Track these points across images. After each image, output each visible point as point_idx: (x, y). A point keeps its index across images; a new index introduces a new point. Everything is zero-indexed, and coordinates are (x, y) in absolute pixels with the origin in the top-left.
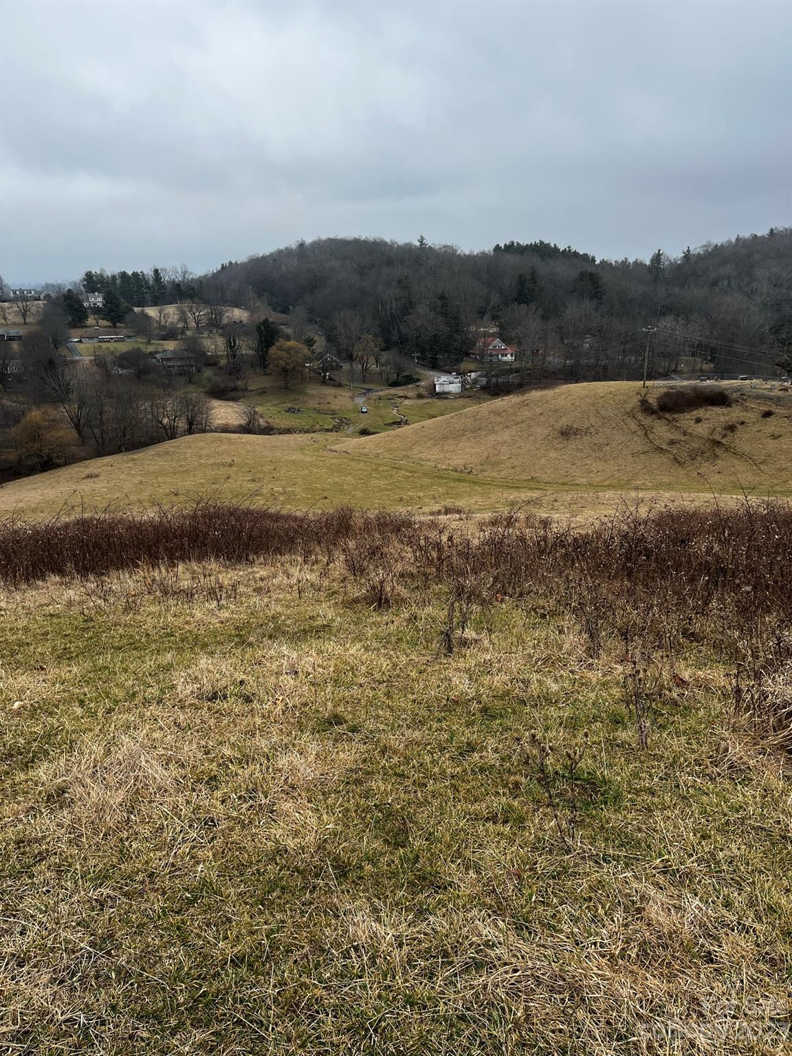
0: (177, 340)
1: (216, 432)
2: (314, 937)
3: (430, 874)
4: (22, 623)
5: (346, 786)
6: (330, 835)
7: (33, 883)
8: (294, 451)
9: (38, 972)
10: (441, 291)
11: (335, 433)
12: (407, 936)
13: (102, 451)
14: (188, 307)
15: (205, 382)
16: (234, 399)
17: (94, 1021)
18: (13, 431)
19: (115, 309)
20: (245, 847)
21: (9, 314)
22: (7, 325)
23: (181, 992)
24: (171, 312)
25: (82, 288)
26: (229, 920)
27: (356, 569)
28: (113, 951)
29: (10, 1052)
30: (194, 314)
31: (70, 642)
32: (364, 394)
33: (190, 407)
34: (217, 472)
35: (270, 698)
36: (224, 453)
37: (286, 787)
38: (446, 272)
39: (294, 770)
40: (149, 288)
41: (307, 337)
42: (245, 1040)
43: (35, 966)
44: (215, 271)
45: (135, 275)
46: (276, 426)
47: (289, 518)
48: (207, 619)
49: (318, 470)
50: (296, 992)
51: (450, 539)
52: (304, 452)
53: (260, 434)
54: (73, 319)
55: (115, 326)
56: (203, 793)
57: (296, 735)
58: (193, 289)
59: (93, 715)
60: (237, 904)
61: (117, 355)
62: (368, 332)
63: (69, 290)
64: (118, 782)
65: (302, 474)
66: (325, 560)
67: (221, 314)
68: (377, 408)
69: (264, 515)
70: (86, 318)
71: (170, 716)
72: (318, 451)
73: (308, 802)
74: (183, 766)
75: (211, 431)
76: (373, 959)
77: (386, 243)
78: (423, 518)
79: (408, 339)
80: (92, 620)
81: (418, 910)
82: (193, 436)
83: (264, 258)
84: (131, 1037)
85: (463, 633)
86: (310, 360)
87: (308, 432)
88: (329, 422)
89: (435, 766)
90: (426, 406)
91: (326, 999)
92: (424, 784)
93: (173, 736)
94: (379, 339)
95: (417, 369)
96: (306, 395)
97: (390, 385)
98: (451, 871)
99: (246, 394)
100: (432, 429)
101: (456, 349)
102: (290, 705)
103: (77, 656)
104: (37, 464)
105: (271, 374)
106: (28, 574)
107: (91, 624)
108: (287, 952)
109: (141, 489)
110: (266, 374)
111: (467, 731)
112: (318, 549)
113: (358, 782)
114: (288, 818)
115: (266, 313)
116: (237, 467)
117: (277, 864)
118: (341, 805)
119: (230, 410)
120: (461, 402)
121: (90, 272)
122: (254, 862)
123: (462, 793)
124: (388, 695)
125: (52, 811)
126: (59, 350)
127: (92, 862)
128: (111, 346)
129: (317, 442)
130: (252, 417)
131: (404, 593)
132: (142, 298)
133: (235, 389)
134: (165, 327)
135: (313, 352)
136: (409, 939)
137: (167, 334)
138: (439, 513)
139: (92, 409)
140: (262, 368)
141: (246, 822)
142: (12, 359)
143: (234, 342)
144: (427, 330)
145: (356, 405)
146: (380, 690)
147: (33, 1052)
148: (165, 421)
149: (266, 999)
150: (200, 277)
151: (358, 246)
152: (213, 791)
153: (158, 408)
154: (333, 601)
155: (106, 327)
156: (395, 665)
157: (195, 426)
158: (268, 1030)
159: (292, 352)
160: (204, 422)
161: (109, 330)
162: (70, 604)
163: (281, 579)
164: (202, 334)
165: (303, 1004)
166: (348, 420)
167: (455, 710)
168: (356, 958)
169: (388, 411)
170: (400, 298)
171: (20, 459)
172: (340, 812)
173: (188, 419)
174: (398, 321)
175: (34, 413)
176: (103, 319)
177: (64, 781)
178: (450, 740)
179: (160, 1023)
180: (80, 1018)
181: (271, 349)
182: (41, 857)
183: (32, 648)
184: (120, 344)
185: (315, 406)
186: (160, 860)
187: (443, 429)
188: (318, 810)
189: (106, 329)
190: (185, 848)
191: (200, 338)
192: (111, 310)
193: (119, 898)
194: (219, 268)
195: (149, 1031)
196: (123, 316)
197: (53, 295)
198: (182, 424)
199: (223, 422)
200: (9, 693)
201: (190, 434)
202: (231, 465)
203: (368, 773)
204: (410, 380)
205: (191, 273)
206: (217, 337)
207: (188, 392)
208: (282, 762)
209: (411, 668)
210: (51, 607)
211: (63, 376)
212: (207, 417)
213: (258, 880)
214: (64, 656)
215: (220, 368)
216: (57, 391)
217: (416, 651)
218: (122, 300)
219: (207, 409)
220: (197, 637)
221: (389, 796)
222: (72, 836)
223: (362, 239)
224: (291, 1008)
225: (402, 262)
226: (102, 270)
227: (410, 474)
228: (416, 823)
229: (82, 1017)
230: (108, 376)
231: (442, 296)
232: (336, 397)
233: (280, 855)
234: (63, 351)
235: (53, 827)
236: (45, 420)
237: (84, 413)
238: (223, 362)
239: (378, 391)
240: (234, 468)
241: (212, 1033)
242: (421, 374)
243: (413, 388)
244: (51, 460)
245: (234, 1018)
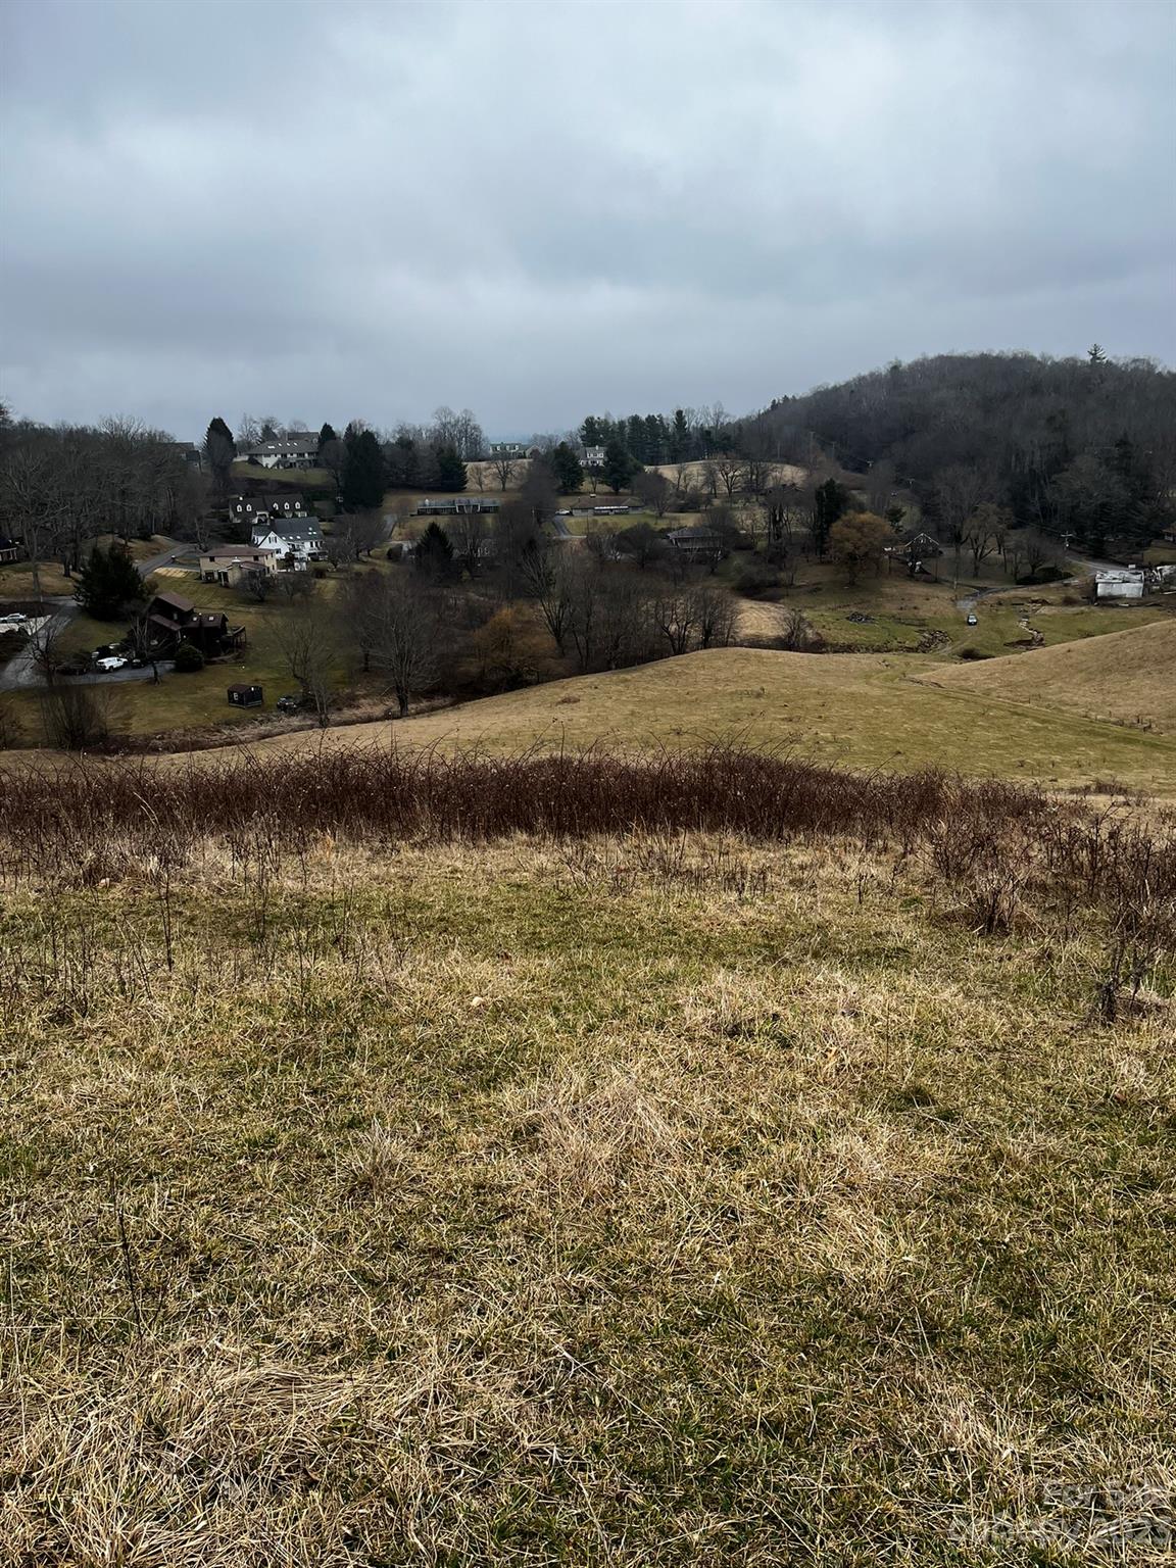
0: (699, 512)
1: (741, 646)
2: (886, 1422)
3: (1076, 1371)
4: (483, 891)
5: (935, 1202)
6: (909, 1271)
7: (495, 1246)
8: (855, 678)
9: (499, 1371)
10: (1121, 433)
11: (921, 654)
12: (1036, 1458)
13: (587, 665)
14: (718, 463)
15: (733, 573)
16: (772, 599)
17: (570, 1461)
18: (479, 635)
19: (620, 469)
20: (779, 1262)
21: (485, 477)
22: (482, 492)
23: (689, 1450)
24: (695, 473)
25: (579, 440)
26: (757, 1364)
27: (951, 867)
28: (596, 1366)
29: (461, 1475)
30: (727, 474)
31: (542, 926)
32: (975, 595)
33: (709, 610)
34: (738, 704)
35: (818, 1048)
36: (751, 678)
37: (841, 1185)
38: (1133, 401)
39: (854, 1160)
40: (667, 437)
41: (891, 507)
42: (780, 1547)
43: (495, 1363)
44: (762, 411)
45: (651, 419)
46: (830, 640)
47: (843, 780)
48: (723, 916)
49: (890, 710)
50: (857, 1497)
51: (1112, 835)
52: (871, 681)
53: (806, 651)
54: (564, 483)
55: (617, 493)
56: (721, 1170)
57: (857, 1110)
58: (728, 438)
59: (571, 1031)
60: (769, 1343)
61: (617, 533)
62: (991, 499)
63: (563, 443)
64: (605, 1131)
65: (863, 714)
66: (900, 849)
67: (765, 474)
68: (994, 618)
69: (807, 773)
70: (581, 481)
71: (673, 1049)
72: (892, 680)
73: (875, 1214)
74: (691, 1124)
75: (735, 645)
76: (980, 1479)
77: (1032, 360)
78: (1061, 797)
79: (1056, 511)
80: (569, 899)
81: (1054, 1423)
82: (709, 651)
83: (836, 389)
84: (620, 1498)
85: (1136, 992)
86: (892, 542)
87: (878, 651)
88: (914, 637)
89: (1085, 1200)
90: (1077, 617)
91: (904, 1520)
92: (1064, 1224)
93: (677, 1079)
94: (1007, 509)
95: (1068, 559)
96: (882, 595)
97: (1018, 584)
98: (1112, 1372)
99: (790, 591)
100: (1084, 654)
101: (1139, 527)
102: (847, 1062)
103: (549, 945)
104: (503, 679)
105: (829, 563)
106: (489, 827)
107: (567, 904)
108: (844, 1435)
109: (633, 723)
110: (822, 563)
111: (1140, 1154)
112: (887, 831)
113: (953, 1199)
114: (844, 1233)
115: (831, 471)
116: (768, 698)
117: (827, 1297)
118: (927, 1230)
119: (764, 615)
120: (1141, 612)
121: (592, 418)
122: (793, 1286)
123: (1133, 1253)
124: (1003, 1071)
125: (519, 1154)
126: (543, 525)
127: (568, 1234)
128: (609, 520)
129: (893, 667)
130: (797, 626)
131: (1033, 915)
132: (657, 452)
133: (776, 584)
134: (684, 493)
135: (898, 530)
136: (1040, 1464)
137: (686, 504)
138: (1086, 790)
139: (578, 609)
140: (818, 553)
141: (781, 1224)
142: (485, 537)
143: (781, 515)
144: (1090, 496)
145: (959, 612)
146: (989, 1062)
147: (490, 1484)
148: (673, 628)
149: (813, 1494)
150: (740, 420)
151: (986, 365)
152: (735, 1169)
153: (665, 610)
154: (912, 914)
155: (606, 494)
156: (1015, 1028)
157: (714, 636)
158: (813, 1543)
159: (866, 530)
160: (726, 631)
161: (609, 497)
162: (541, 873)
163: (830, 870)
164: (735, 503)
165: (869, 1519)
166: (945, 634)
167: (1119, 1115)
168: (951, 1471)
169: (1011, 622)
170: (1049, 446)
171: (483, 673)
172: (925, 1240)
173: (704, 627)
174: (1042, 482)
175: (504, 611)
176: (602, 483)
177: (536, 1115)
178: (1113, 1161)
179: (659, 1488)
180: (552, 1451)
181: (834, 525)
182: (506, 1213)
183: (494, 927)
184: (622, 518)
185: (895, 612)
186: (661, 1252)
187: (1105, 654)
188: (890, 1229)
189: (605, 497)
190: (695, 1244)
191: (731, 508)
192: (614, 470)
193: (605, 1293)
194: (769, 406)
195: (645, 1496)
196: (629, 479)
197: (542, 451)
198: (695, 634)
199: (752, 632)
200: (468, 984)
201: (705, 648)
202: (759, 696)
203: (971, 1189)
204: (1053, 575)
205: (727, 416)
206: (756, 508)
207: (708, 588)
208: (838, 1145)
209: (1041, 1035)
210: (517, 874)
211: (545, 561)
212: (732, 624)
213: (800, 1315)
214: (533, 943)
215: (756, 553)
216: (535, 581)
217: (1051, 1010)
218: (630, 455)
219: (732, 612)
220: (708, 940)
221: (1006, 1231)
222: (545, 1192)
223: (994, 355)
224: (849, 1517)
225: (1057, 389)
226: (608, 414)
227: (1040, 725)
228: (1052, 1284)
229: (555, 1452)
230: (602, 562)
231: (1121, 441)
232: (928, 599)
233: (833, 1284)
234: (547, 528)
235: (521, 1176)
236: (518, 622)
237: (567, 613)
238: (762, 544)
239: (996, 592)
240: (763, 700)
241: (733, 1525)
242: (1073, 567)
243: (1057, 588)
244: (520, 675)
245: (765, 1510)
